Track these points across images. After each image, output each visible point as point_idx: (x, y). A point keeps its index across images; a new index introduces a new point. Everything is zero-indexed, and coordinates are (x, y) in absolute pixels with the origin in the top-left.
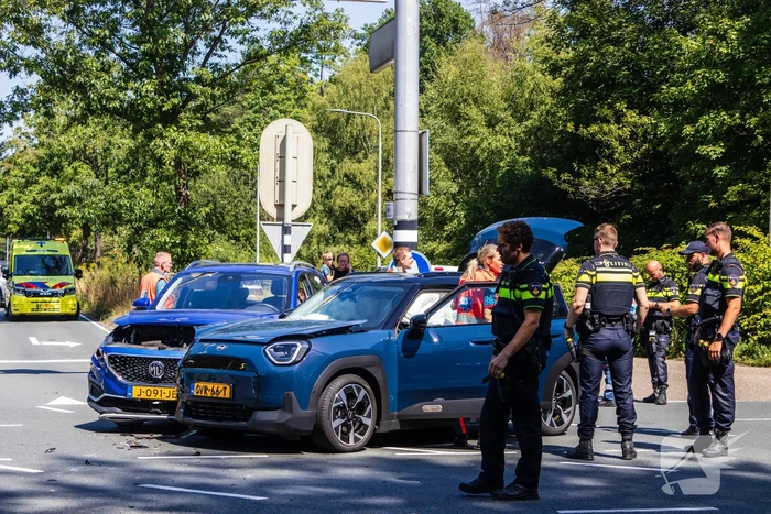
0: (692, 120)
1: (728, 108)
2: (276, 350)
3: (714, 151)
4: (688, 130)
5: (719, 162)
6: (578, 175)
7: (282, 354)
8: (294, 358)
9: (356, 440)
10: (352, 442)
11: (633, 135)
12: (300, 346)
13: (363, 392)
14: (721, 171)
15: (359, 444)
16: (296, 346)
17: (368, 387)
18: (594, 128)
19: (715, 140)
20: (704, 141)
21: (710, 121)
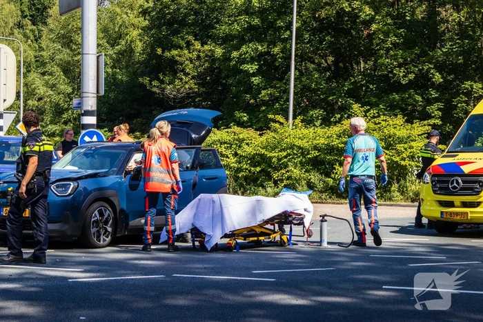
0: (237, 48)
1: (260, 41)
2: (57, 187)
3: (252, 68)
4: (235, 54)
5: (254, 75)
6: (162, 82)
7: (61, 189)
8: (69, 192)
9: (104, 240)
10: (102, 243)
11: (199, 57)
12: (72, 185)
13: (108, 212)
14: (256, 80)
15: (106, 243)
16: (70, 185)
17: (110, 209)
18: (175, 52)
19: (252, 60)
20: (244, 62)
21: (248, 49)
